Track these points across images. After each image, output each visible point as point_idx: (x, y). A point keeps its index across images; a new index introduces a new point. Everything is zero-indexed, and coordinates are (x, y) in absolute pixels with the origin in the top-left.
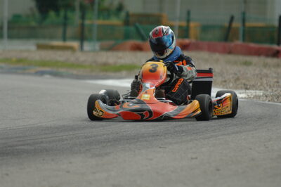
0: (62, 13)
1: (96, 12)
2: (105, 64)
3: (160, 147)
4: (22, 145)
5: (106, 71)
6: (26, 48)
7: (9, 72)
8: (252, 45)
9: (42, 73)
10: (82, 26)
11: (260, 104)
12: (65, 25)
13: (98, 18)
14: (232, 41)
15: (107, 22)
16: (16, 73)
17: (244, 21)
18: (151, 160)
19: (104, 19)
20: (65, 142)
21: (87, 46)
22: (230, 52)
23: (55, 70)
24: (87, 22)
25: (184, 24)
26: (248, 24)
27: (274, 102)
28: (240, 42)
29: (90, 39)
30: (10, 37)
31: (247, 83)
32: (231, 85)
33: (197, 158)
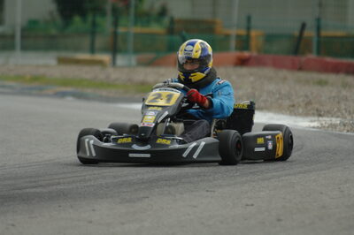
0: (90, 18)
1: (132, 17)
2: (143, 84)
3: (208, 191)
6: (44, 62)
7: (22, 92)
8: (329, 59)
9: (63, 95)
10: (115, 34)
11: (336, 135)
12: (93, 33)
13: (135, 24)
14: (304, 54)
15: (146, 30)
16: (30, 95)
17: (319, 29)
18: (195, 207)
19: (143, 26)
20: (88, 184)
21: (121, 60)
22: (301, 69)
23: (79, 90)
24: (121, 30)
25: (243, 32)
26: (324, 33)
28: (313, 56)
29: (125, 52)
30: (24, 48)
31: (321, 108)
32: (301, 110)
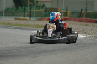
0: (23, 7)
1: (35, 7)
2: (38, 25)
3: (55, 54)
4: (8, 53)
5: (38, 27)
6: (11, 19)
7: (5, 28)
8: (89, 19)
9: (16, 28)
10: (30, 12)
11: (90, 39)
12: (24, 11)
13: (36, 9)
14: (82, 17)
15: (39, 11)
16: (7, 28)
17: (86, 10)
18: (52, 59)
19: (38, 10)
20: (23, 52)
21: (32, 19)
22: (81, 21)
23: (20, 27)
25: (65, 11)
26: (87, 12)
27: (96, 39)
28: (85, 18)
29: (33, 17)
30: (5, 16)
31: (86, 32)
32: (81, 33)
33: (67, 58)
